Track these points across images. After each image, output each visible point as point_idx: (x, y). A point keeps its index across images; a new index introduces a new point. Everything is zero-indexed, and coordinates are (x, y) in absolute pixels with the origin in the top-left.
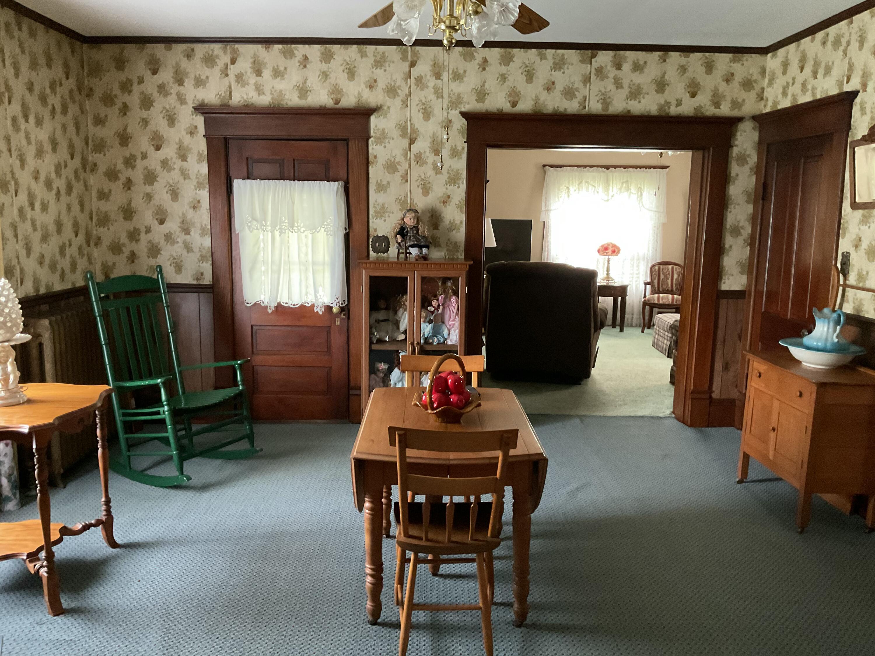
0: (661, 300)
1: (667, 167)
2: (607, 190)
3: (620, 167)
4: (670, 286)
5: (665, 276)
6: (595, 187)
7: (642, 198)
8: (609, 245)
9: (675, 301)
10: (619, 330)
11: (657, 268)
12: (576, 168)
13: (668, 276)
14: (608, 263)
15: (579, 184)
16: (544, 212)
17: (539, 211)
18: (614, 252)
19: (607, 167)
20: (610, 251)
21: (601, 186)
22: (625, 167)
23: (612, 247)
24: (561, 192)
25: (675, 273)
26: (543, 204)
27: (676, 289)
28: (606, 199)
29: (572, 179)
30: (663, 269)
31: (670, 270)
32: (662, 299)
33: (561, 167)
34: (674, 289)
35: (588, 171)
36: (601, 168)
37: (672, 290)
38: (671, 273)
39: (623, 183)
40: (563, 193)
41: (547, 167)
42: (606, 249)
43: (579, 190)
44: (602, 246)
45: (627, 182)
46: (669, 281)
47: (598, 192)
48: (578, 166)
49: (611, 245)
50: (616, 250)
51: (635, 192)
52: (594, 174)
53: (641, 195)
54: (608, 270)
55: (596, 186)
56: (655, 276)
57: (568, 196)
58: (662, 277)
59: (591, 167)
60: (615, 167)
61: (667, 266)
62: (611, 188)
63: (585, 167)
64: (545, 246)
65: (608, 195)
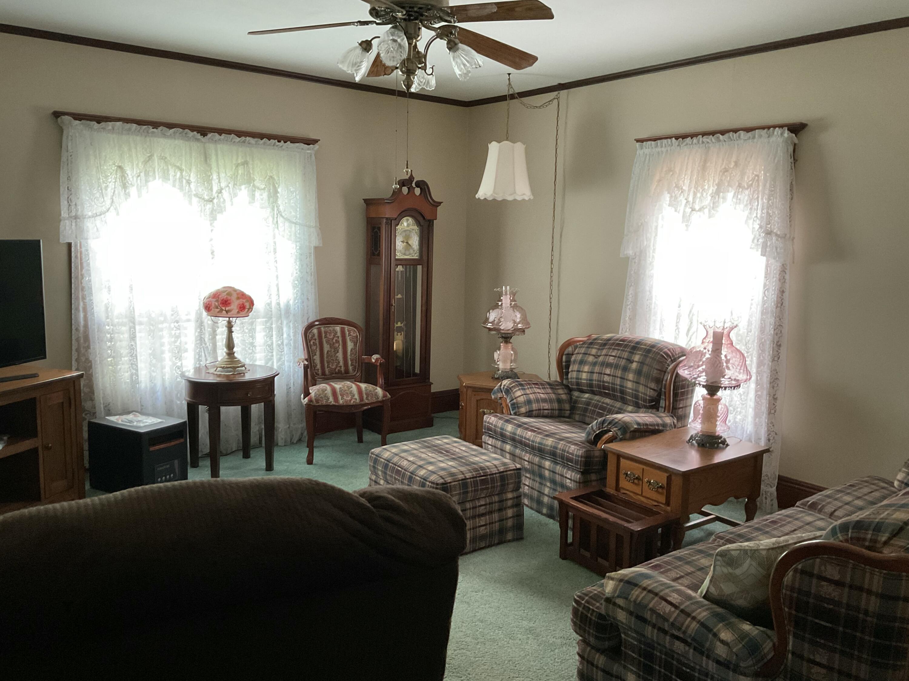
0: (340, 397)
1: (314, 142)
2: (207, 180)
3: (229, 132)
4: (341, 363)
5: (332, 346)
6: (181, 170)
7: (277, 200)
8: (229, 294)
9: (365, 396)
10: (263, 464)
11: (315, 331)
12: (135, 125)
13: (337, 345)
14: (230, 332)
15: (145, 162)
16: (67, 222)
17: (57, 219)
18: (242, 308)
19: (203, 131)
20: (234, 307)
21: (194, 169)
22: (240, 134)
23: (238, 298)
24: (106, 177)
25: (348, 339)
26: (64, 204)
27: (354, 370)
28: (206, 198)
29: (130, 150)
30: (326, 333)
31: (339, 334)
32: (342, 395)
33: (99, 119)
34: (350, 368)
35: (164, 136)
36: (192, 131)
37: (347, 371)
38: (340, 339)
39: (237, 166)
40: (111, 179)
41: (67, 119)
42: (226, 303)
43: (147, 174)
44: (215, 295)
45: (245, 163)
46: (340, 355)
47: (189, 182)
48: (140, 123)
49: (235, 296)
50: (247, 305)
51: (263, 186)
52: (177, 142)
53: (276, 192)
54: (230, 345)
55: (184, 167)
56: (314, 348)
57: (125, 186)
58: (326, 348)
59: (170, 126)
60: (220, 131)
61: (331, 328)
62: (215, 176)
63: (155, 125)
64: (77, 298)
65: (211, 190)
